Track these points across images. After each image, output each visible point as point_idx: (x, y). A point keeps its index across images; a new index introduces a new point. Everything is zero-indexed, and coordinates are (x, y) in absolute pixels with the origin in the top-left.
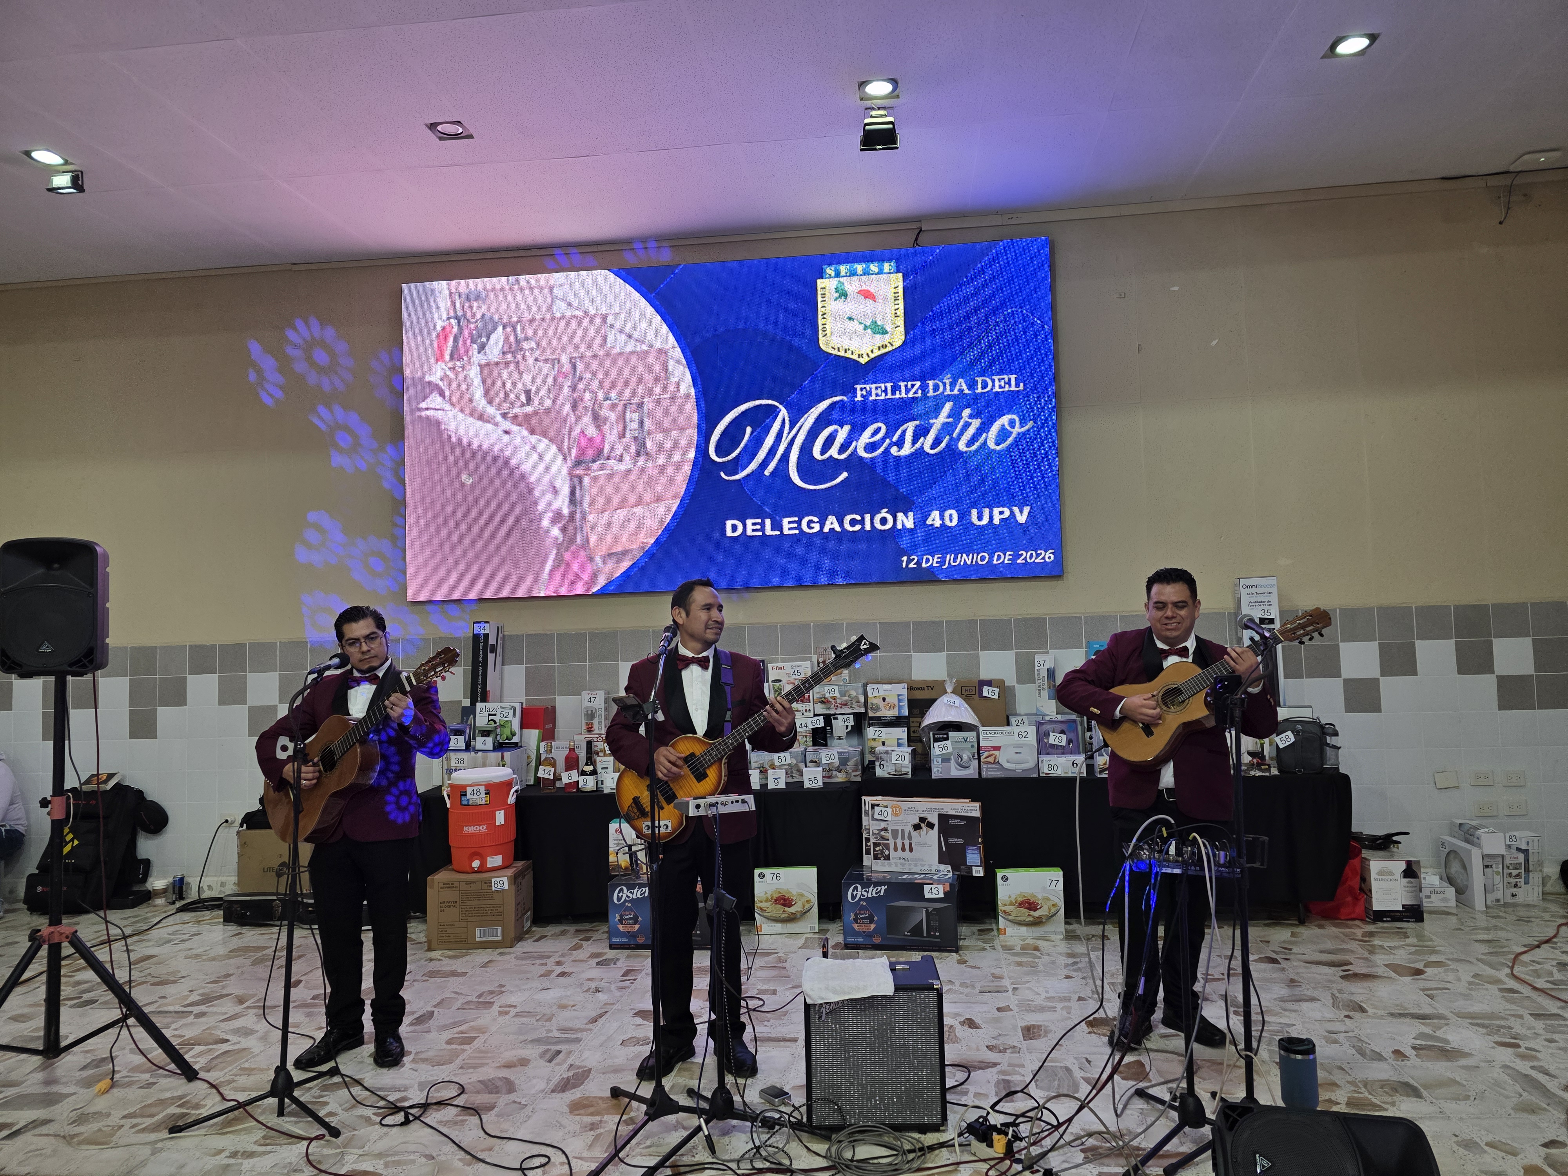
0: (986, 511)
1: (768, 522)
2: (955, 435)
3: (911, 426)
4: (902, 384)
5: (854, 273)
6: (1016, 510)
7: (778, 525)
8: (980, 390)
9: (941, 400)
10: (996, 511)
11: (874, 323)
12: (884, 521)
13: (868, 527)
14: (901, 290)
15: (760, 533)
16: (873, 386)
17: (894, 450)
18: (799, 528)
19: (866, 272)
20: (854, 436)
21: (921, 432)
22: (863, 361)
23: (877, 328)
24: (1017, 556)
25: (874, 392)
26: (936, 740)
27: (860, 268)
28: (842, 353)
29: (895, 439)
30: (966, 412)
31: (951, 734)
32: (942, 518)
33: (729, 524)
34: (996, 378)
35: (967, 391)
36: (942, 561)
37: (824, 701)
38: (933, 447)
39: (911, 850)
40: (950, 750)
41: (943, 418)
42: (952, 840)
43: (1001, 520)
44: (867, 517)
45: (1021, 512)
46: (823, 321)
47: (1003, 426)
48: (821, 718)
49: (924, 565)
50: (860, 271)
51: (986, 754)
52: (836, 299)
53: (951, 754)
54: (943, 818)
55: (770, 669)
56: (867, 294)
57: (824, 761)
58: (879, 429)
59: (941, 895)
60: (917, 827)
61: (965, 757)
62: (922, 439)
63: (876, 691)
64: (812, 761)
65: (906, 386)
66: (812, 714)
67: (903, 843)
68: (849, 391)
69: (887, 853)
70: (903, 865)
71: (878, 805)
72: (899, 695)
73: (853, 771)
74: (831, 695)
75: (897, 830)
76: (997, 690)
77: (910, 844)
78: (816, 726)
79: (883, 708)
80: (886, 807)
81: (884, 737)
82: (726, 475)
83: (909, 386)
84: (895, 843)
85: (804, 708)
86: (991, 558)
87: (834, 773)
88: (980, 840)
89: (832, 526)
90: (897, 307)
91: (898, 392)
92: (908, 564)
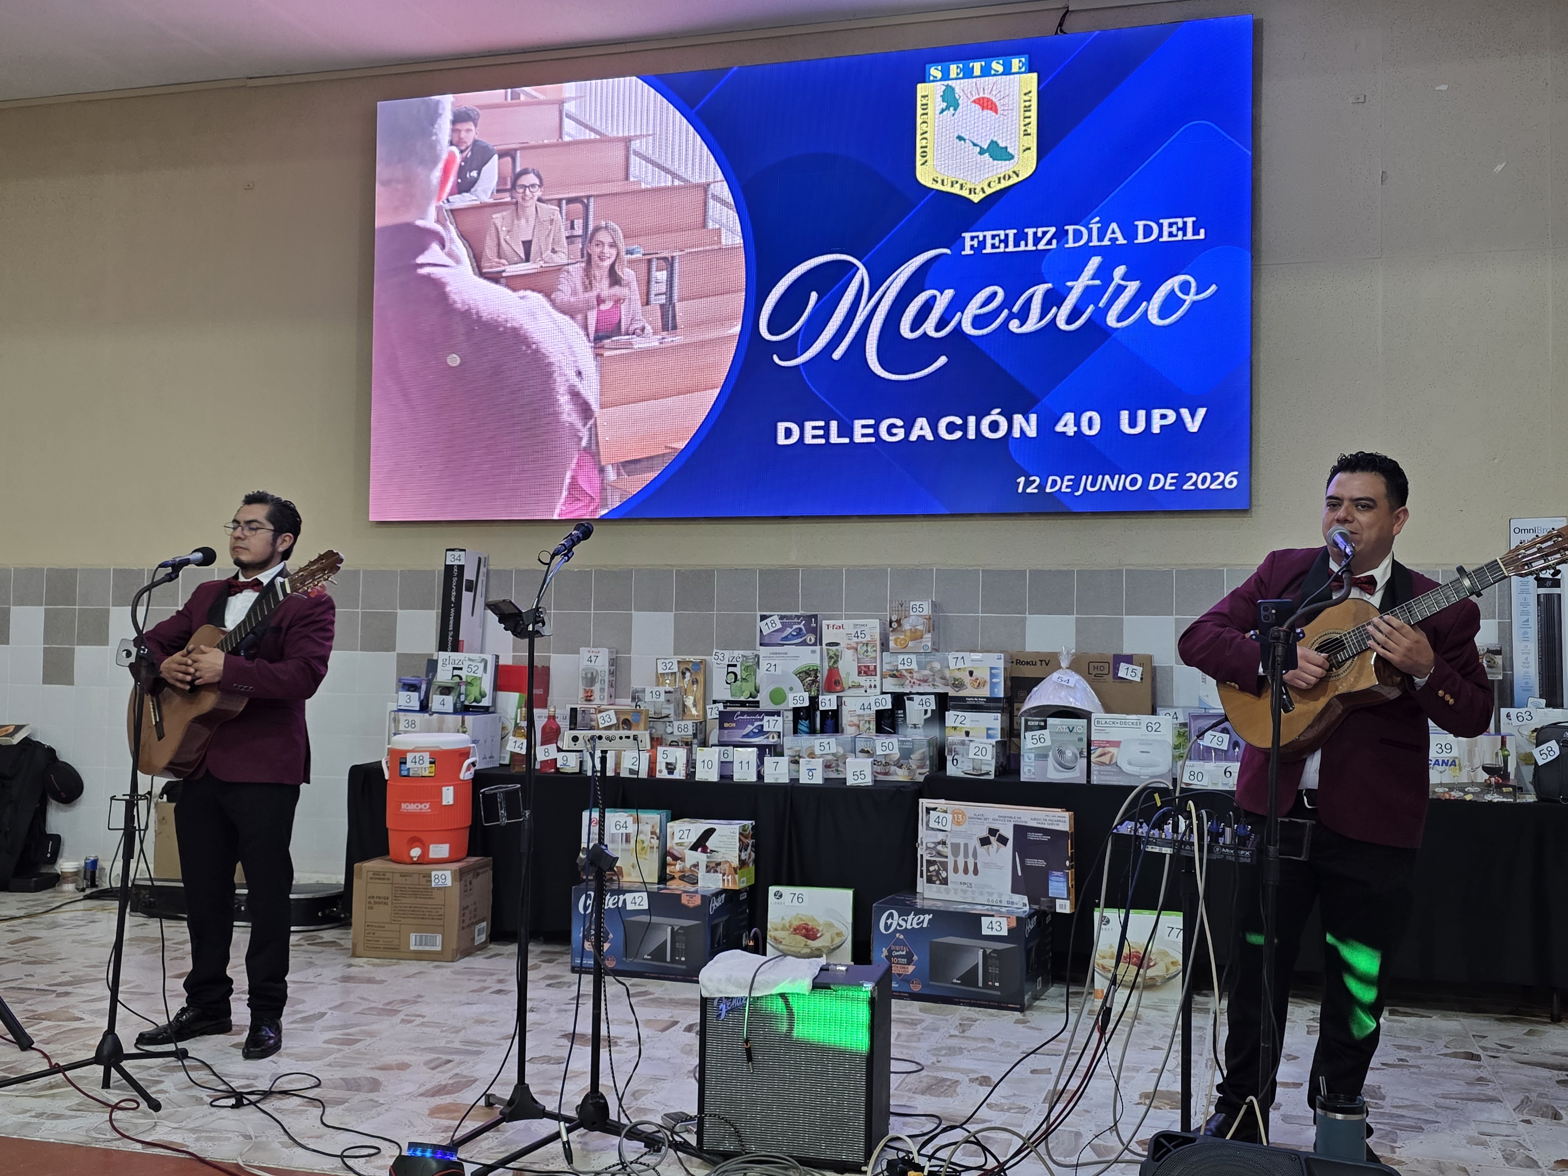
0: (1141, 414)
1: (834, 425)
2: (1101, 305)
3: (1040, 291)
4: (1030, 231)
5: (968, 74)
6: (1185, 412)
7: (846, 430)
8: (1140, 239)
9: (1086, 253)
10: (1156, 413)
11: (993, 143)
12: (994, 426)
13: (972, 435)
14: (1034, 96)
15: (822, 441)
16: (989, 234)
17: (1014, 325)
18: (876, 434)
19: (986, 72)
20: (957, 305)
21: (1053, 299)
22: (976, 198)
23: (998, 152)
24: (1182, 479)
25: (989, 242)
26: (1028, 728)
27: (977, 66)
28: (947, 188)
29: (1015, 309)
30: (1120, 271)
31: (1050, 721)
32: (1077, 423)
33: (781, 426)
34: (1165, 222)
35: (1121, 241)
36: (1075, 486)
37: (896, 675)
38: (1069, 322)
39: (976, 872)
40: (1048, 743)
41: (1086, 279)
42: (1029, 862)
43: (1162, 427)
44: (972, 420)
45: (1193, 415)
46: (924, 142)
47: (1173, 291)
48: (889, 697)
49: (1048, 490)
50: (977, 72)
51: (1099, 751)
52: (943, 111)
53: (1048, 748)
54: (1020, 830)
55: (824, 628)
56: (986, 104)
57: (879, 752)
58: (994, 295)
59: (1005, 933)
60: (985, 842)
61: (1069, 754)
62: (1054, 309)
63: (960, 661)
64: (862, 751)
65: (1035, 234)
66: (878, 690)
67: (966, 863)
68: (956, 242)
69: (944, 874)
70: (965, 892)
71: (935, 809)
72: (991, 668)
73: (919, 767)
74: (906, 667)
75: (959, 844)
76: (1139, 670)
77: (976, 864)
78: (881, 708)
79: (969, 685)
80: (946, 812)
81: (968, 725)
82: (781, 359)
83: (1040, 235)
84: (956, 862)
85: (868, 684)
86: (1146, 482)
87: (893, 768)
88: (1068, 863)
89: (922, 433)
90: (1027, 121)
91: (1023, 243)
92: (1025, 488)
